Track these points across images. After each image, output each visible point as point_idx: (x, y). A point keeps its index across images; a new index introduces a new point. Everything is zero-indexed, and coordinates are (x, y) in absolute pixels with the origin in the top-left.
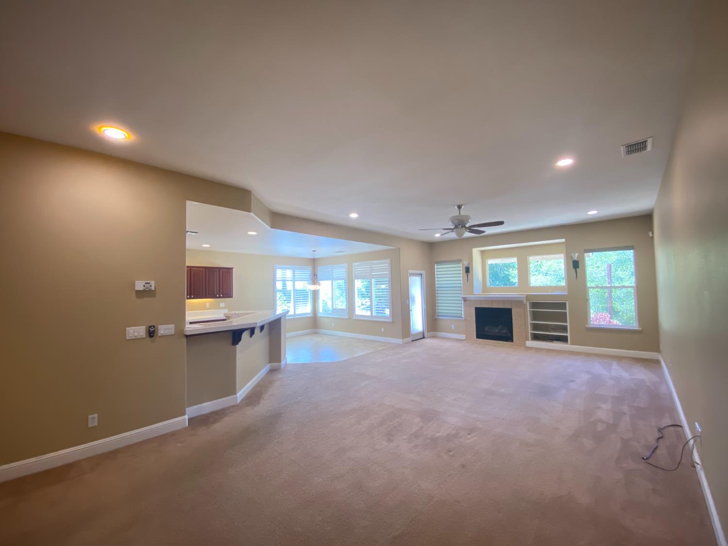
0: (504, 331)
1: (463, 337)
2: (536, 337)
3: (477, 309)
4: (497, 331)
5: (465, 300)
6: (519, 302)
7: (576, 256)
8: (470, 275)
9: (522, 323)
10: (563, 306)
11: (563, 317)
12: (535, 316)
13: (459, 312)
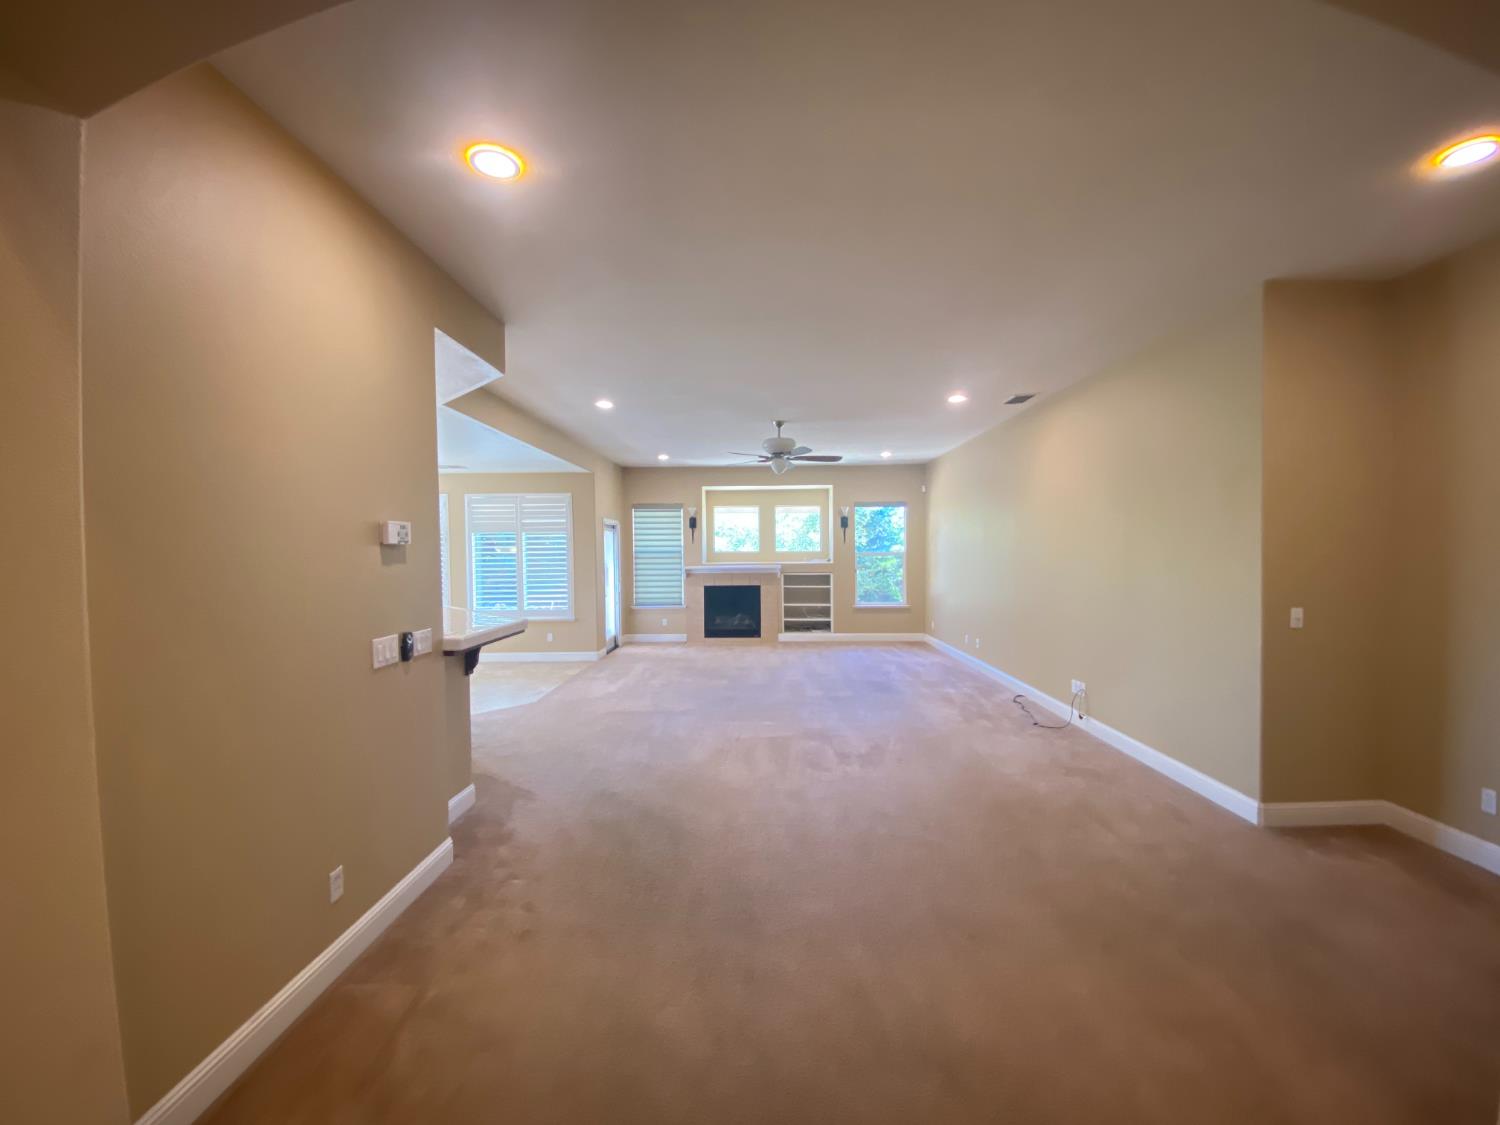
0: (747, 622)
1: (683, 637)
2: (789, 627)
3: (707, 589)
4: (736, 622)
5: (689, 574)
6: (770, 576)
7: (846, 511)
8: (696, 530)
9: (772, 607)
10: (826, 579)
11: (825, 596)
12: (789, 596)
13: (676, 595)
